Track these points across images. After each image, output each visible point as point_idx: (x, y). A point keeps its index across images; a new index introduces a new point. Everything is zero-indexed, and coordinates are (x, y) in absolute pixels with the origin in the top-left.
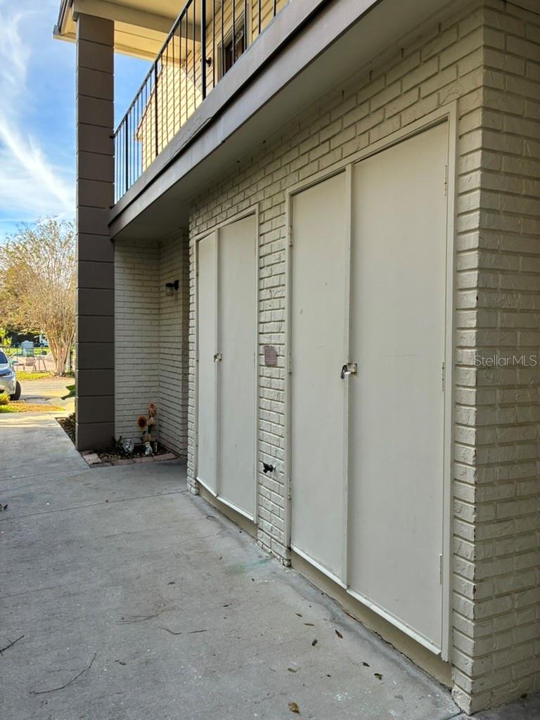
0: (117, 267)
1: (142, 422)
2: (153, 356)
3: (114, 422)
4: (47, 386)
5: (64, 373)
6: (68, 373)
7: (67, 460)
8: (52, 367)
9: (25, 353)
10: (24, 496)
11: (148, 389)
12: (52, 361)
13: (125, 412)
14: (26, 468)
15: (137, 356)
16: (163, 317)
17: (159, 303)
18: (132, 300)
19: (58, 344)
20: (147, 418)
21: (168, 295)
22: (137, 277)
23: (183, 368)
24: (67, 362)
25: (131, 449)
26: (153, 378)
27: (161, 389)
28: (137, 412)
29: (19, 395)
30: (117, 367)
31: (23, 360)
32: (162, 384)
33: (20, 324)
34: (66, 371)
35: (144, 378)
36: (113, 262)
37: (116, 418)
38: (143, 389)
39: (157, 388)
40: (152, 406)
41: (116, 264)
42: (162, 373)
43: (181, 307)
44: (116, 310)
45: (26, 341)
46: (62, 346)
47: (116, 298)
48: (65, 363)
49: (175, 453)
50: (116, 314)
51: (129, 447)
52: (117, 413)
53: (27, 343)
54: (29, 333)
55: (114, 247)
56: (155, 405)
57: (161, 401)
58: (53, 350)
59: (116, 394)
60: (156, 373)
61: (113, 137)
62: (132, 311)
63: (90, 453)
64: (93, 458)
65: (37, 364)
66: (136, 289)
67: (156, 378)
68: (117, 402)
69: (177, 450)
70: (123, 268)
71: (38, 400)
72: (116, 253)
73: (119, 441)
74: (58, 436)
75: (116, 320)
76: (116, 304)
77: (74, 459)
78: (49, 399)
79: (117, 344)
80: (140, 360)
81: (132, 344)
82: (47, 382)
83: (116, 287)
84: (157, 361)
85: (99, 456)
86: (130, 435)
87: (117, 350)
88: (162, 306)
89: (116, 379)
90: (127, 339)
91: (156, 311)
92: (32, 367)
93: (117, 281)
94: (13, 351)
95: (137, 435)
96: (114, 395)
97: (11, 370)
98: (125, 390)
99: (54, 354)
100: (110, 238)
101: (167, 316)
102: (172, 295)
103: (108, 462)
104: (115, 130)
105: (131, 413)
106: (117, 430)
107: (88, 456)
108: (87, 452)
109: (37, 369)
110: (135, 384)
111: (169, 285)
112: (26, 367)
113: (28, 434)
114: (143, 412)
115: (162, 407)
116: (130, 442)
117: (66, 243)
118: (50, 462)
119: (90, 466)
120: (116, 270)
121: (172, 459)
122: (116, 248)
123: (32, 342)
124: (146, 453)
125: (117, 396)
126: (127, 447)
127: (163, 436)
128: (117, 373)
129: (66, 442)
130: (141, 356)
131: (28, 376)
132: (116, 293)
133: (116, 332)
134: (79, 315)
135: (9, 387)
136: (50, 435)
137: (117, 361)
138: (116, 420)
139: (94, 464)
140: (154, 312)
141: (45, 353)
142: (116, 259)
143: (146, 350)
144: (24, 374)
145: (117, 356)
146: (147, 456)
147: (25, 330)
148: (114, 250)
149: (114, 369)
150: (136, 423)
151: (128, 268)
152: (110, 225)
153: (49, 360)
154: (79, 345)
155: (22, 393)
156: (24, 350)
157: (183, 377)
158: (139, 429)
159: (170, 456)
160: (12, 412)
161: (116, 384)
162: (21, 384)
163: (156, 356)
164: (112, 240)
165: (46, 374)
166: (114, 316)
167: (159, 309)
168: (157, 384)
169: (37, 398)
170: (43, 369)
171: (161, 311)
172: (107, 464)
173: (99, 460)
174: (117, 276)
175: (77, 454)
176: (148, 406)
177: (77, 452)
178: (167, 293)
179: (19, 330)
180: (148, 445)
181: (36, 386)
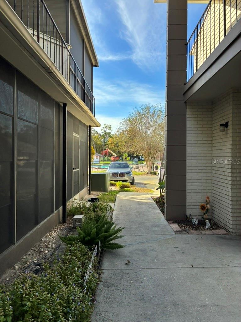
0: (188, 117)
1: (203, 208)
2: (208, 168)
3: (186, 205)
4: (144, 178)
5: (151, 173)
6: (153, 173)
7: (161, 226)
8: (146, 170)
9: (135, 163)
10: (141, 250)
11: (205, 188)
12: (146, 167)
13: (192, 200)
14: (141, 229)
15: (199, 168)
16: (214, 145)
17: (212, 137)
18: (196, 135)
19: (149, 160)
20: (205, 204)
21: (221, 131)
22: (199, 122)
23: (232, 177)
24: (152, 168)
25: (196, 223)
26: (208, 181)
27: (213, 188)
28: (199, 201)
29: (134, 182)
30: (187, 174)
31: (134, 166)
32: (213, 185)
33: (134, 151)
34: (152, 172)
35: (202, 181)
36: (186, 115)
37: (187, 203)
38: (202, 188)
39: (210, 187)
40: (208, 198)
41: (187, 116)
42: (214, 178)
43: (231, 138)
44: (187, 141)
45: (135, 158)
46: (150, 161)
47: (187, 135)
48: (151, 168)
49: (227, 230)
50: (187, 144)
51: (195, 221)
52: (187, 201)
53: (136, 159)
54: (137, 155)
55: (186, 105)
56: (209, 197)
57: (213, 195)
58: (146, 162)
59: (187, 190)
60: (210, 178)
61: (186, 44)
62: (196, 142)
63: (173, 223)
64: (175, 226)
65: (140, 168)
66: (199, 129)
67: (210, 181)
68: (187, 194)
69: (228, 228)
70: (192, 117)
71: (142, 185)
72: (188, 110)
73: (189, 217)
74: (154, 208)
75: (187, 148)
76: (187, 139)
77: (165, 226)
78: (146, 184)
79: (187, 161)
80: (201, 170)
81: (195, 161)
82: (144, 176)
83: (188, 129)
84: (210, 171)
85: (179, 225)
86: (195, 214)
87: (187, 164)
88: (214, 138)
89: (187, 181)
90: (193, 158)
91: (210, 142)
92: (138, 169)
93: (188, 126)
94: (131, 162)
95: (199, 214)
96: (186, 190)
97: (131, 171)
98: (192, 187)
99: (147, 164)
100: (184, 101)
101: (219, 144)
102: (224, 131)
103: (185, 231)
104: (188, 40)
105: (195, 201)
106: (187, 210)
107: (173, 224)
108: (172, 221)
109: (140, 170)
110: (197, 184)
111: (222, 125)
112: (136, 169)
113: (140, 206)
114: (202, 201)
115: (213, 198)
116: (196, 219)
117: (153, 115)
118: (153, 226)
119: (175, 232)
120: (187, 119)
121: (225, 234)
122: (188, 107)
123: (137, 159)
124: (207, 227)
125: (187, 191)
126: (194, 221)
127: (215, 216)
128: (188, 178)
129: (159, 213)
130: (201, 168)
131: (136, 173)
132: (187, 132)
133: (187, 155)
134: (167, 145)
135: (130, 179)
136: (150, 208)
137: (187, 171)
138: (187, 205)
139: (177, 231)
140: (209, 142)
141: (142, 163)
142: (187, 113)
143: (204, 165)
144: (135, 172)
145: (187, 168)
146: (208, 229)
147: (135, 154)
148: (186, 108)
149: (186, 175)
150: (199, 207)
151: (194, 118)
152: (184, 94)
153: (145, 167)
154: (167, 162)
155: (135, 181)
156: (135, 162)
157: (232, 183)
158: (201, 211)
159: (223, 231)
160: (132, 192)
161: (187, 184)
162: (134, 177)
163: (210, 168)
164: (185, 102)
165: (144, 173)
166: (186, 145)
167: (212, 140)
168: (211, 185)
169: (141, 184)
170: (142, 170)
171: (213, 142)
172: (185, 232)
173: (180, 229)
174: (188, 122)
175: (166, 223)
176: (205, 198)
177: (165, 220)
178: (220, 130)
179: (133, 154)
180: (207, 222)
181: (140, 178)
